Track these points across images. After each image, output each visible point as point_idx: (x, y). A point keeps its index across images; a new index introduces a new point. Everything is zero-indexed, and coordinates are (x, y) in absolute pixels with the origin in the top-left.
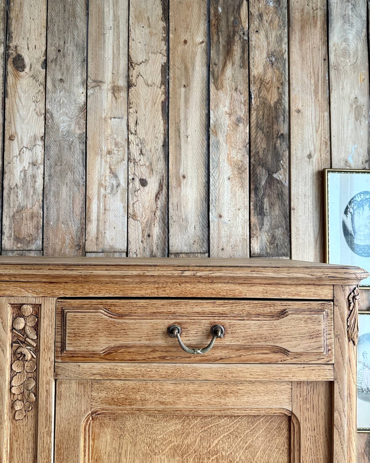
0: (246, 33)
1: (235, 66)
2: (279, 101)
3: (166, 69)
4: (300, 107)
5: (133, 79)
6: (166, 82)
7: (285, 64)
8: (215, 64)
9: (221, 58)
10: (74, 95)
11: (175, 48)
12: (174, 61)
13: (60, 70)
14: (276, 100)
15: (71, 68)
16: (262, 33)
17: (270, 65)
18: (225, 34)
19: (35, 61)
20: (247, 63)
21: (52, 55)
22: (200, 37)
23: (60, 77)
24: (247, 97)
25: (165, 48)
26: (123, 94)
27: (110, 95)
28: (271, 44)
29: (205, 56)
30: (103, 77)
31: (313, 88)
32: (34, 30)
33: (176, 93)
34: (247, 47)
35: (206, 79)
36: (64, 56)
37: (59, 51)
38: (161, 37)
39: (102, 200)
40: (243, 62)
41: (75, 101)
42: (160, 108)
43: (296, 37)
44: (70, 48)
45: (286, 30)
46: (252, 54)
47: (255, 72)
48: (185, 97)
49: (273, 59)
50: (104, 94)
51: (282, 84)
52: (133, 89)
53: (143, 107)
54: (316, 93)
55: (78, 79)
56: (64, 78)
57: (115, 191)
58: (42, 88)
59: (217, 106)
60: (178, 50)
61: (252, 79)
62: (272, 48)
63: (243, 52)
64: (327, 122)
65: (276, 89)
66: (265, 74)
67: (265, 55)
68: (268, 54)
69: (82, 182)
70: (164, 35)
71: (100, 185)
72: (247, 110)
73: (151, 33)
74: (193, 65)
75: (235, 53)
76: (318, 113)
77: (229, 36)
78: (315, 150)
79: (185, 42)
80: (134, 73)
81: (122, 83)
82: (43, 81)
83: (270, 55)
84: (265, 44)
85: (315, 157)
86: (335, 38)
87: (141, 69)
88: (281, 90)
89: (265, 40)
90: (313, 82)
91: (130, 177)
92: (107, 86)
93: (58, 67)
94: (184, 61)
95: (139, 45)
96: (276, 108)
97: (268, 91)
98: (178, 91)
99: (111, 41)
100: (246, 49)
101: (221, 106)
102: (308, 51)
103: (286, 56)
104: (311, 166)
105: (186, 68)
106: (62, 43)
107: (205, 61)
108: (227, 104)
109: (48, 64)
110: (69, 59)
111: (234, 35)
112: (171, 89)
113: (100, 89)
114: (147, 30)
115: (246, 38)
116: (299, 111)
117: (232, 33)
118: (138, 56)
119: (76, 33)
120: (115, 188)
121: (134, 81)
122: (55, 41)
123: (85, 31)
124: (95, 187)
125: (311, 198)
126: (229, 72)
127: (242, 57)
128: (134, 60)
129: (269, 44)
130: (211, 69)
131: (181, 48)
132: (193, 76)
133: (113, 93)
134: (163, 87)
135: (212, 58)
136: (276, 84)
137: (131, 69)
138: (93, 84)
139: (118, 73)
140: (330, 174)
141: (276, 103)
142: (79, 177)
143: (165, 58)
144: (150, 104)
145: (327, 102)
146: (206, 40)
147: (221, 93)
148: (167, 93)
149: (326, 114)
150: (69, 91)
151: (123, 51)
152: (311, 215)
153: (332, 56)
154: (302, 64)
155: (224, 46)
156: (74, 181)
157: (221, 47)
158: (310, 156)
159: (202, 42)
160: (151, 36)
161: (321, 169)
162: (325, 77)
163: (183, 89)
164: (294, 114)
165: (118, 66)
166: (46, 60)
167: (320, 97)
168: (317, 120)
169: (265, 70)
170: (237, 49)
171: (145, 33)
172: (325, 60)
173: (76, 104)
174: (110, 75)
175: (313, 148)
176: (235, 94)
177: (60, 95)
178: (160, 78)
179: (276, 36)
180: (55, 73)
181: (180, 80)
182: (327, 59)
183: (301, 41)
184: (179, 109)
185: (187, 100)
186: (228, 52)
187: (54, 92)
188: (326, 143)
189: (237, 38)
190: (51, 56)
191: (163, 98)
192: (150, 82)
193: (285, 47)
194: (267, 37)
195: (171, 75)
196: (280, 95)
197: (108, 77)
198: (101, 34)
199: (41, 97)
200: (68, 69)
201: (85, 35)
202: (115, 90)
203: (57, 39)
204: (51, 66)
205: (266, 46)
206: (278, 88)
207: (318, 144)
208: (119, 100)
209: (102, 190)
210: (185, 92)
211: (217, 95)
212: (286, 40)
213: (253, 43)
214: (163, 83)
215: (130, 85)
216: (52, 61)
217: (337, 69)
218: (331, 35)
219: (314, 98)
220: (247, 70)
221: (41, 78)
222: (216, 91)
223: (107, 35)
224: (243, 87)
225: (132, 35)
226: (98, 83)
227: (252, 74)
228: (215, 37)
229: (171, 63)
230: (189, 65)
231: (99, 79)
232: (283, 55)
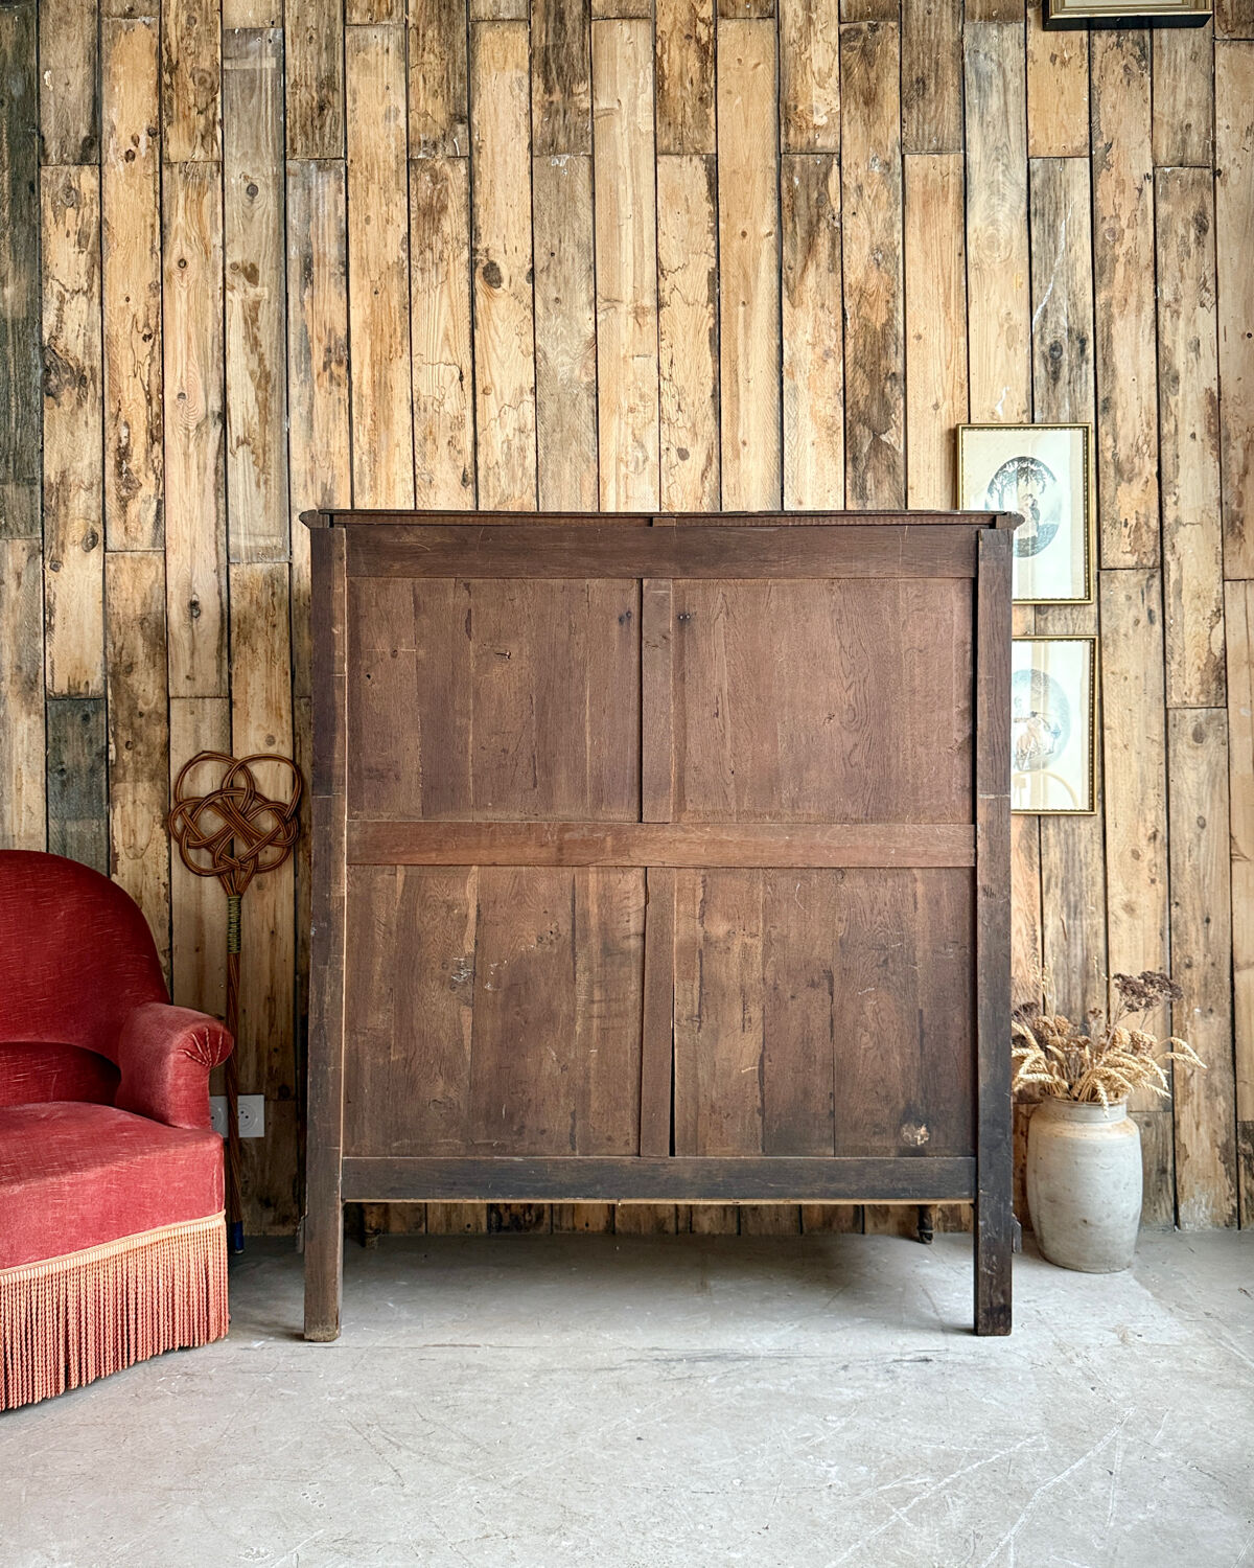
0: (837, 217)
1: (821, 270)
2: (889, 323)
3: (715, 277)
4: (921, 331)
5: (665, 295)
6: (715, 298)
7: (897, 263)
8: (790, 268)
9: (800, 257)
10: (577, 323)
11: (728, 245)
12: (727, 265)
13: (555, 283)
14: (884, 321)
15: (572, 281)
16: (862, 216)
17: (875, 267)
18: (805, 220)
19: (516, 270)
20: (839, 263)
21: (542, 260)
22: (767, 225)
23: (555, 295)
24: (841, 318)
25: (713, 244)
26: (651, 319)
27: (631, 320)
28: (877, 233)
29: (774, 255)
30: (620, 293)
31: (942, 300)
32: (513, 222)
33: (730, 315)
34: (838, 239)
35: (776, 292)
36: (560, 262)
37: (553, 254)
38: (706, 228)
39: (622, 483)
40: (833, 263)
41: (579, 331)
42: (707, 338)
43: (914, 220)
44: (569, 249)
45: (900, 210)
46: (846, 250)
47: (851, 278)
48: (745, 321)
49: (880, 257)
50: (623, 317)
51: (893, 296)
52: (664, 311)
53: (681, 338)
54: (946, 305)
55: (583, 297)
56: (561, 297)
57: (641, 468)
58: (528, 313)
59: (793, 332)
60: (732, 247)
61: (846, 289)
62: (877, 240)
63: (833, 246)
64: (963, 353)
65: (884, 303)
66: (866, 281)
67: (866, 250)
68: (872, 250)
69: (593, 457)
70: (712, 225)
71: (619, 460)
72: (840, 338)
73: (690, 222)
74: (756, 270)
75: (821, 249)
76: (949, 339)
77: (810, 222)
78: (944, 396)
79: (744, 234)
80: (665, 285)
81: (649, 301)
82: (530, 301)
83: (876, 249)
84: (867, 233)
85: (945, 407)
86: (976, 220)
87: (678, 278)
88: (891, 305)
89: (866, 226)
90: (941, 290)
91: (663, 447)
92: (625, 308)
93: (551, 279)
94: (742, 265)
95: (674, 241)
96: (884, 334)
97: (871, 308)
98: (734, 311)
99: (630, 237)
100: (838, 242)
101: (800, 332)
102: (934, 242)
103: (899, 251)
104: (938, 422)
105: (745, 275)
106: (556, 242)
107: (774, 263)
108: (810, 330)
109: (537, 275)
110: (567, 266)
111: (818, 221)
112: (722, 308)
113: (616, 311)
114: (685, 218)
115: (837, 224)
116: (919, 337)
117: (815, 220)
118: (671, 259)
119: (576, 225)
120: (641, 463)
121: (667, 299)
122: (545, 239)
123: (590, 222)
124: (613, 463)
125: (938, 471)
126: (811, 279)
127: (832, 255)
128: (665, 265)
129: (872, 232)
130: (784, 276)
131: (736, 243)
132: (756, 287)
133: (636, 318)
134: (711, 305)
135: (785, 258)
136: (885, 296)
137: (662, 279)
138: (606, 305)
139: (642, 286)
140: (966, 433)
141: (884, 325)
142: (588, 449)
143: (714, 261)
144: (691, 332)
145: (963, 321)
146: (775, 229)
147: (799, 313)
148: (718, 315)
149: (963, 340)
150: (569, 317)
151: (650, 251)
152: (938, 497)
153: (971, 249)
154: (925, 263)
155: (803, 239)
156: (582, 454)
157: (799, 239)
158: (936, 406)
159: (770, 234)
160: (691, 227)
161: (953, 426)
162: (960, 281)
163: (741, 309)
164: (911, 341)
165: (642, 275)
166: (533, 269)
167: (952, 314)
168: (948, 349)
169: (866, 274)
170: (823, 243)
171: (682, 223)
172: (960, 255)
173: (580, 336)
174: (630, 290)
175: (940, 394)
176: (820, 314)
177: (556, 323)
178: (706, 292)
179: (884, 220)
180: (547, 288)
181: (736, 295)
182: (964, 253)
183: (923, 226)
184: (736, 339)
185: (747, 326)
186: (811, 248)
187: (548, 318)
188: (962, 386)
189: (823, 225)
190: (540, 264)
191: (711, 322)
192: (690, 300)
193: (898, 237)
194: (870, 223)
195: (723, 286)
196: (891, 312)
197: (627, 294)
198: (615, 227)
199: (527, 327)
200: (566, 282)
201: (591, 229)
202: (638, 312)
203: (548, 236)
204: (541, 278)
205: (868, 237)
206: (888, 302)
207: (949, 387)
208: (645, 329)
209: (623, 468)
210: (745, 312)
211: (793, 315)
212: (900, 226)
213: (847, 232)
214: (710, 300)
215: (660, 306)
216: (542, 271)
217: (979, 269)
218: (969, 216)
219: (943, 315)
220: (839, 275)
221: (527, 299)
222: (791, 310)
223: (624, 227)
224: (833, 302)
225: (662, 226)
226: (613, 302)
227: (847, 281)
228: (790, 226)
229: (722, 268)
230: (750, 271)
231: (615, 296)
232: (894, 249)
